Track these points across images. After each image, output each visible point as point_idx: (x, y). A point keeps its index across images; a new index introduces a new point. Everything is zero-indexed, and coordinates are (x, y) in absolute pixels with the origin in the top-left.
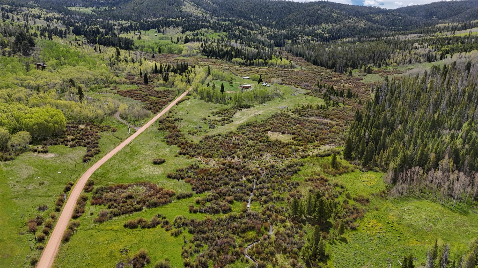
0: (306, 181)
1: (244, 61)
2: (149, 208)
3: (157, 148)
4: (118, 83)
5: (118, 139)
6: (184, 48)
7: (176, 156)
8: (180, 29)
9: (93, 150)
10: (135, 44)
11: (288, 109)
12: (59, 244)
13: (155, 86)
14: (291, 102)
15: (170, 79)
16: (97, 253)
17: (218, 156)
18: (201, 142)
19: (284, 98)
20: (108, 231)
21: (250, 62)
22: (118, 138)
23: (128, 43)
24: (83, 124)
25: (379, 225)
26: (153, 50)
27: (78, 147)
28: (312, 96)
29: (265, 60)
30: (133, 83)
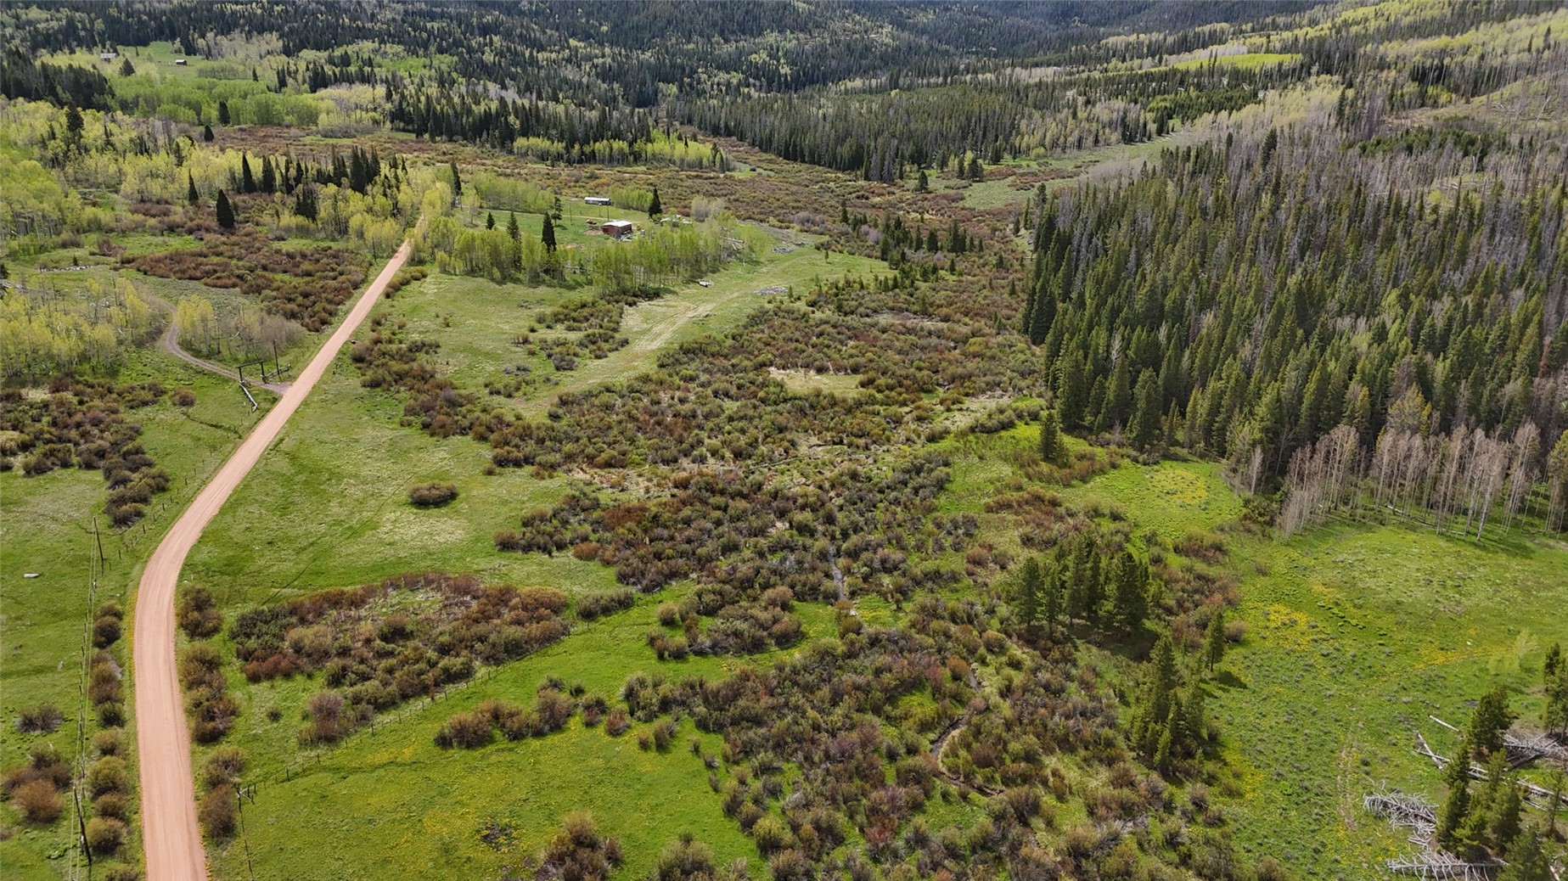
0: (989, 509)
1: (559, 146)
2: (498, 665)
3: (396, 451)
4: (112, 230)
5: (219, 432)
6: (323, 105)
7: (490, 473)
8: (273, 41)
9: (135, 476)
10: (118, 92)
11: (791, 296)
12: (200, 854)
13: (271, 236)
14: (785, 272)
15: (324, 210)
16: (386, 861)
17: (645, 460)
18: (554, 417)
19: (757, 263)
20: (382, 772)
21: (583, 153)
22: (216, 426)
23: (89, 85)
24: (36, 384)
25: (1302, 619)
26: (198, 114)
27: (58, 472)
28: (841, 252)
29: (631, 145)
30: (172, 229)
